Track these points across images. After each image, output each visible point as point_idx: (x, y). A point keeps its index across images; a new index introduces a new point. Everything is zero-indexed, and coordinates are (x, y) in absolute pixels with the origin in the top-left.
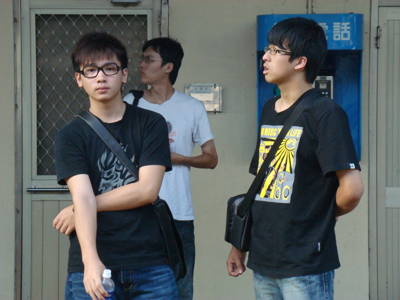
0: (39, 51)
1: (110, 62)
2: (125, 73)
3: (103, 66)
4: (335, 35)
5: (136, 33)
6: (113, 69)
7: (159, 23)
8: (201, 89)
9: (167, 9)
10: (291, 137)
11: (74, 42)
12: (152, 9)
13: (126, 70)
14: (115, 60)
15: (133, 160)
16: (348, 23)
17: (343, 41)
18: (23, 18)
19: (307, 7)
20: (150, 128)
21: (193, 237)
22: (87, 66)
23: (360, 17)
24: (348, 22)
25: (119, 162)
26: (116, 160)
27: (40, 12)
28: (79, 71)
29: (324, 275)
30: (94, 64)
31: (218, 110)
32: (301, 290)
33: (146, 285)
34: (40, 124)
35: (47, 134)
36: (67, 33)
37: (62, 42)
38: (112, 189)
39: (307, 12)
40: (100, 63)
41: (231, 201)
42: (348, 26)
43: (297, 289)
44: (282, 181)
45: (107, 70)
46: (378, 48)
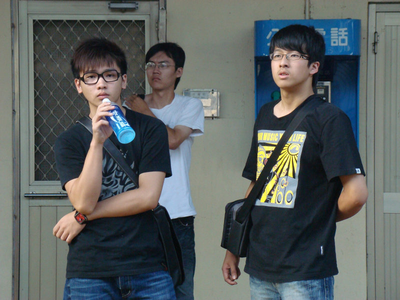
0: (37, 56)
1: (110, 68)
2: (124, 79)
3: (103, 73)
4: (332, 41)
5: (134, 39)
6: (113, 76)
7: (157, 29)
8: (199, 94)
9: (164, 15)
10: (294, 142)
11: (72, 48)
12: (150, 15)
13: (125, 76)
14: (115, 67)
15: (133, 166)
16: (346, 29)
17: (340, 46)
18: (21, 24)
19: (305, 13)
20: (150, 134)
21: (194, 243)
22: (88, 72)
23: (357, 23)
24: (346, 27)
25: (119, 168)
26: (116, 166)
27: (37, 18)
28: (79, 78)
29: (326, 280)
30: (95, 71)
31: (216, 116)
32: (303, 295)
33: (144, 291)
34: (38, 130)
35: (45, 139)
36: (65, 38)
37: (60, 47)
38: (112, 196)
39: (305, 17)
40: (101, 70)
41: (229, 207)
42: (345, 31)
43: (298, 294)
44: (285, 185)
45: (107, 76)
46: (375, 54)
